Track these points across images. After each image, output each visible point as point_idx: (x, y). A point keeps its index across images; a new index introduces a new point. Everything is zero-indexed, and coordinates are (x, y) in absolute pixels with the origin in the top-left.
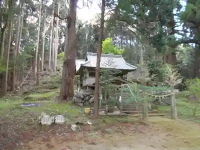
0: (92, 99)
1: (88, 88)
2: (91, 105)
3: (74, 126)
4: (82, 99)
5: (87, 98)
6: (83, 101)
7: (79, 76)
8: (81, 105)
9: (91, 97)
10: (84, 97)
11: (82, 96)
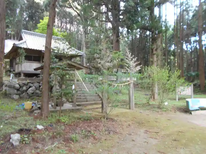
0: (31, 89)
1: (22, 75)
2: (31, 97)
3: (16, 137)
4: (18, 90)
5: (24, 88)
6: (19, 92)
7: (8, 60)
8: (16, 97)
9: (30, 87)
10: (21, 87)
11: (17, 86)
